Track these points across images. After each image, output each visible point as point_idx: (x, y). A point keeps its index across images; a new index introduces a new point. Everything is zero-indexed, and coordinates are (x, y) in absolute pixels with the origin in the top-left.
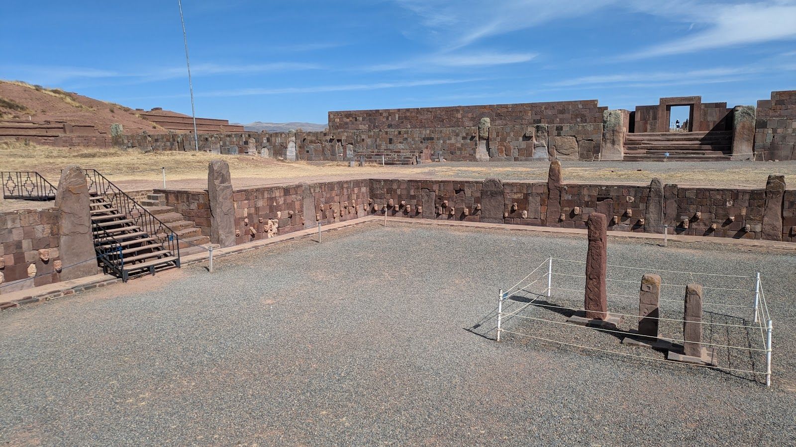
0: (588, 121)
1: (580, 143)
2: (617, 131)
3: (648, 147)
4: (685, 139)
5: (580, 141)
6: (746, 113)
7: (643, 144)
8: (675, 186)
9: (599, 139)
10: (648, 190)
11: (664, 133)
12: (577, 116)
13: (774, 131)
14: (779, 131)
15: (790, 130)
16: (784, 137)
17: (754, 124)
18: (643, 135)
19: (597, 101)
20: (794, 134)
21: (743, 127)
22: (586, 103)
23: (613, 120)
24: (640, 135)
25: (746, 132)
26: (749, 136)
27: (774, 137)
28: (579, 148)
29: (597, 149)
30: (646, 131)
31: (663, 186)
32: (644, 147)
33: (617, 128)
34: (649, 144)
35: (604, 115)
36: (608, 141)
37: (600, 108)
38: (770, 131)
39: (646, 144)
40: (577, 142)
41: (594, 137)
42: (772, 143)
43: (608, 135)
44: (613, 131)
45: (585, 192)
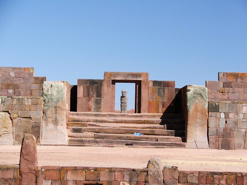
0: (22, 93)
1: (15, 121)
2: (59, 107)
3: (95, 129)
4: (134, 121)
5: (15, 118)
6: (198, 94)
7: (90, 125)
8: (174, 169)
9: (39, 117)
10: (146, 174)
11: (111, 113)
12: (8, 86)
13: (227, 116)
14: (231, 115)
15: (241, 116)
16: (236, 123)
17: (207, 107)
18: (88, 115)
19: (33, 68)
20: (244, 120)
21: (196, 110)
22: (19, 72)
23: (55, 93)
24: (84, 114)
25: (199, 115)
26: (202, 120)
27: (226, 122)
28: (14, 128)
29: (36, 129)
30: (90, 110)
31: (162, 169)
32: (91, 129)
33: (60, 104)
34: (95, 125)
35: (44, 87)
36: (50, 120)
37: (36, 78)
38: (223, 115)
39: (92, 125)
40: (12, 120)
41: (33, 114)
42: (225, 130)
43: (49, 113)
44: (56, 107)
45: (70, 176)
